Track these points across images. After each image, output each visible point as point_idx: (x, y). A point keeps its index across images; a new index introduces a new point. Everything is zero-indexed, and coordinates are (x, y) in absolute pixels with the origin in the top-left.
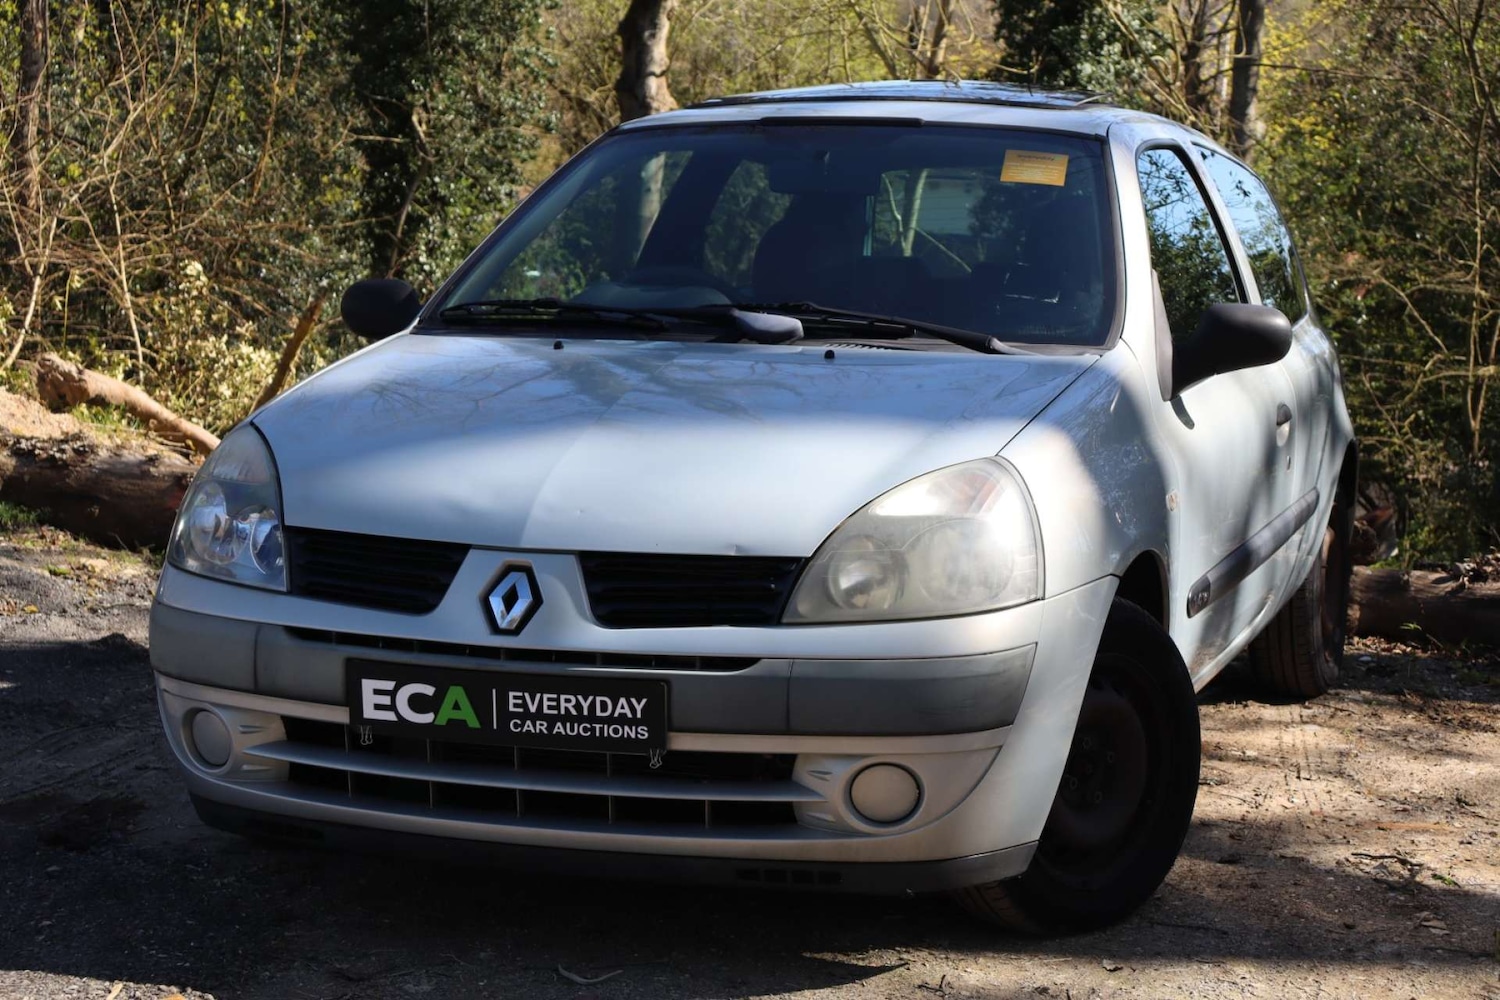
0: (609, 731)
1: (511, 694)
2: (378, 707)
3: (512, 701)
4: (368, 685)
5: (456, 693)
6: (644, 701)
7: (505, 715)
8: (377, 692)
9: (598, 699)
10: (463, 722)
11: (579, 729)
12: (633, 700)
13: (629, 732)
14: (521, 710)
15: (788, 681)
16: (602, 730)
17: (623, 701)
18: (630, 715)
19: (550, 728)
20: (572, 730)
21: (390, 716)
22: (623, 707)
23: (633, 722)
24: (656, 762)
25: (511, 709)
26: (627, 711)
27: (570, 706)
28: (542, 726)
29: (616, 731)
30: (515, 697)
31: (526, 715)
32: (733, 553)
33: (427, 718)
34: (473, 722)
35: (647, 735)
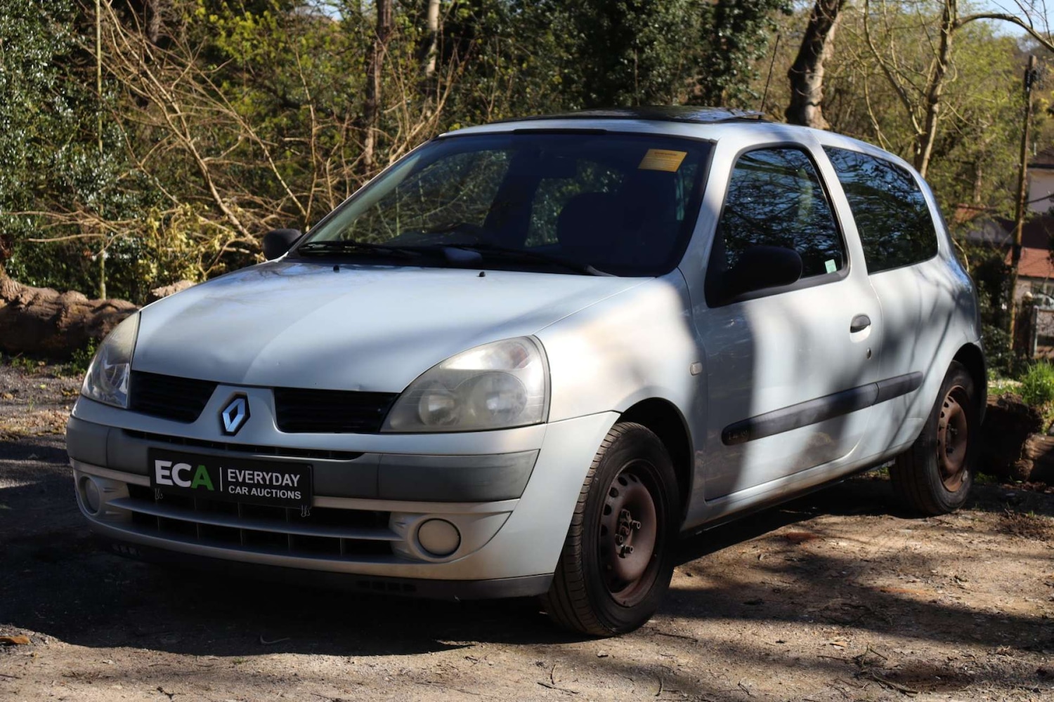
0: (280, 494)
1: (229, 471)
2: (164, 477)
3: (230, 475)
4: (159, 464)
5: (202, 470)
6: (298, 476)
7: (227, 483)
8: (163, 468)
9: (274, 475)
10: (205, 487)
11: (264, 492)
12: (292, 476)
13: (291, 495)
14: (234, 480)
15: (378, 466)
16: (276, 493)
17: (287, 476)
18: (291, 485)
19: (250, 491)
20: (261, 493)
21: (169, 482)
22: (287, 480)
23: (293, 489)
24: (305, 513)
25: (230, 479)
26: (289, 482)
27: (259, 478)
28: (245, 490)
29: (284, 494)
30: (232, 473)
31: (237, 484)
32: (357, 390)
33: (187, 484)
34: (210, 487)
35: (300, 497)
